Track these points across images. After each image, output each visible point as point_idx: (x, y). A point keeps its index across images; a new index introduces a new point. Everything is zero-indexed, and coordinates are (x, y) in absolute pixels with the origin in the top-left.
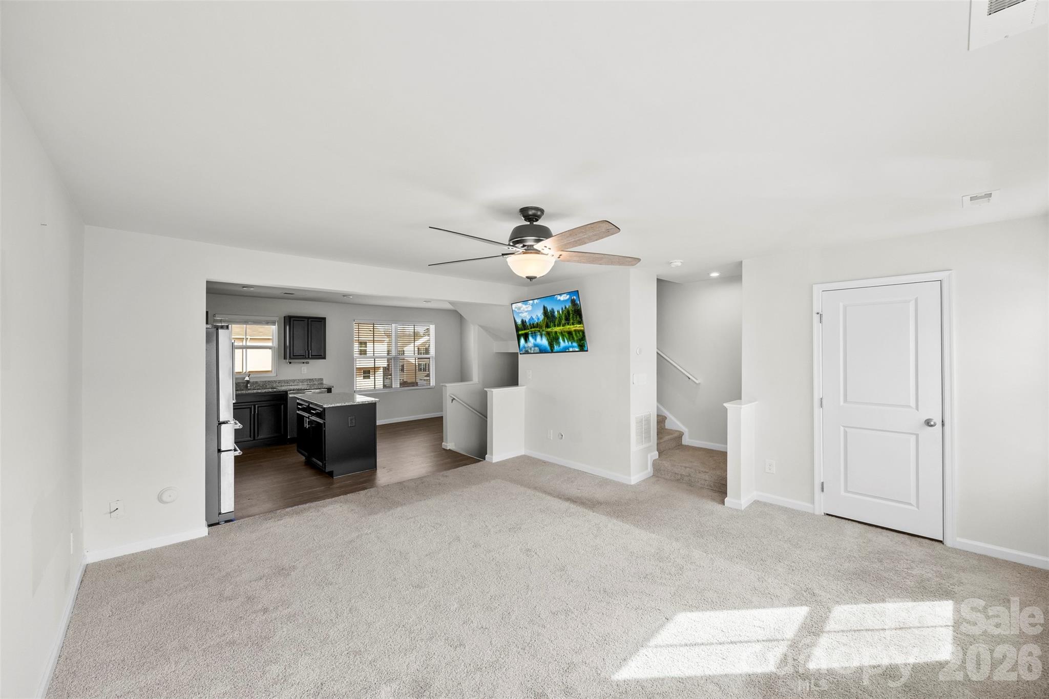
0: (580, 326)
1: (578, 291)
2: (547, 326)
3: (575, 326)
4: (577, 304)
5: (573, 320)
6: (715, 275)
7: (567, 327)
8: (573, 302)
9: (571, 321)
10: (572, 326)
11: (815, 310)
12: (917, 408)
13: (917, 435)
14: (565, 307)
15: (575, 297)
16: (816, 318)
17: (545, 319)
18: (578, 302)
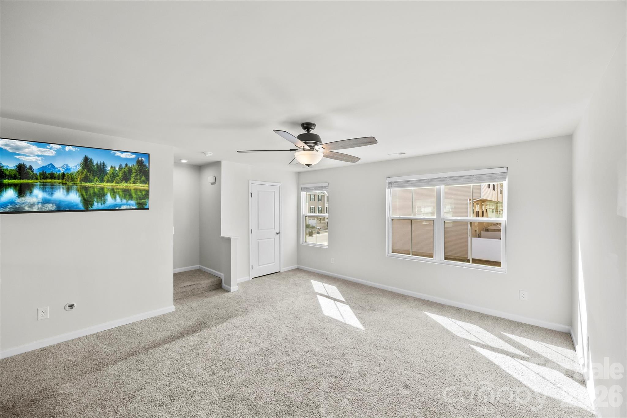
0: (144, 185)
1: (149, 154)
2: (86, 179)
3: (137, 185)
4: (145, 166)
5: (136, 179)
6: (184, 161)
7: (124, 185)
8: (140, 163)
9: (132, 180)
10: (132, 185)
11: (250, 192)
12: (275, 229)
13: (275, 238)
14: (126, 165)
15: (143, 159)
16: (250, 194)
17: (82, 172)
18: (148, 164)
